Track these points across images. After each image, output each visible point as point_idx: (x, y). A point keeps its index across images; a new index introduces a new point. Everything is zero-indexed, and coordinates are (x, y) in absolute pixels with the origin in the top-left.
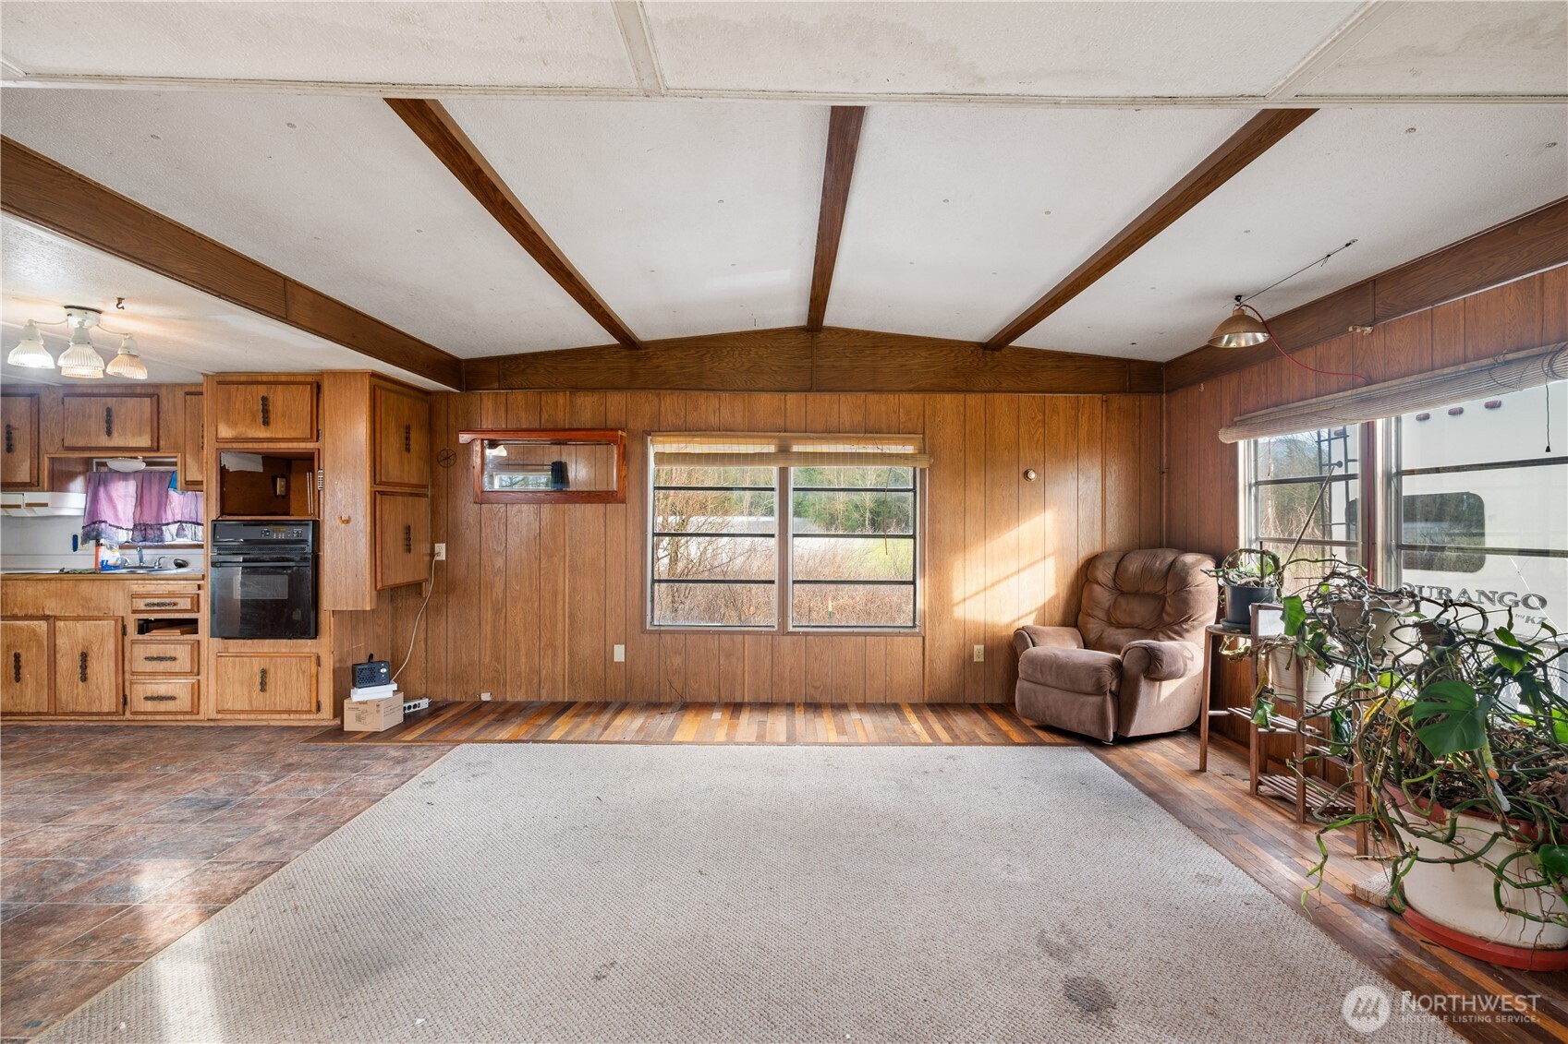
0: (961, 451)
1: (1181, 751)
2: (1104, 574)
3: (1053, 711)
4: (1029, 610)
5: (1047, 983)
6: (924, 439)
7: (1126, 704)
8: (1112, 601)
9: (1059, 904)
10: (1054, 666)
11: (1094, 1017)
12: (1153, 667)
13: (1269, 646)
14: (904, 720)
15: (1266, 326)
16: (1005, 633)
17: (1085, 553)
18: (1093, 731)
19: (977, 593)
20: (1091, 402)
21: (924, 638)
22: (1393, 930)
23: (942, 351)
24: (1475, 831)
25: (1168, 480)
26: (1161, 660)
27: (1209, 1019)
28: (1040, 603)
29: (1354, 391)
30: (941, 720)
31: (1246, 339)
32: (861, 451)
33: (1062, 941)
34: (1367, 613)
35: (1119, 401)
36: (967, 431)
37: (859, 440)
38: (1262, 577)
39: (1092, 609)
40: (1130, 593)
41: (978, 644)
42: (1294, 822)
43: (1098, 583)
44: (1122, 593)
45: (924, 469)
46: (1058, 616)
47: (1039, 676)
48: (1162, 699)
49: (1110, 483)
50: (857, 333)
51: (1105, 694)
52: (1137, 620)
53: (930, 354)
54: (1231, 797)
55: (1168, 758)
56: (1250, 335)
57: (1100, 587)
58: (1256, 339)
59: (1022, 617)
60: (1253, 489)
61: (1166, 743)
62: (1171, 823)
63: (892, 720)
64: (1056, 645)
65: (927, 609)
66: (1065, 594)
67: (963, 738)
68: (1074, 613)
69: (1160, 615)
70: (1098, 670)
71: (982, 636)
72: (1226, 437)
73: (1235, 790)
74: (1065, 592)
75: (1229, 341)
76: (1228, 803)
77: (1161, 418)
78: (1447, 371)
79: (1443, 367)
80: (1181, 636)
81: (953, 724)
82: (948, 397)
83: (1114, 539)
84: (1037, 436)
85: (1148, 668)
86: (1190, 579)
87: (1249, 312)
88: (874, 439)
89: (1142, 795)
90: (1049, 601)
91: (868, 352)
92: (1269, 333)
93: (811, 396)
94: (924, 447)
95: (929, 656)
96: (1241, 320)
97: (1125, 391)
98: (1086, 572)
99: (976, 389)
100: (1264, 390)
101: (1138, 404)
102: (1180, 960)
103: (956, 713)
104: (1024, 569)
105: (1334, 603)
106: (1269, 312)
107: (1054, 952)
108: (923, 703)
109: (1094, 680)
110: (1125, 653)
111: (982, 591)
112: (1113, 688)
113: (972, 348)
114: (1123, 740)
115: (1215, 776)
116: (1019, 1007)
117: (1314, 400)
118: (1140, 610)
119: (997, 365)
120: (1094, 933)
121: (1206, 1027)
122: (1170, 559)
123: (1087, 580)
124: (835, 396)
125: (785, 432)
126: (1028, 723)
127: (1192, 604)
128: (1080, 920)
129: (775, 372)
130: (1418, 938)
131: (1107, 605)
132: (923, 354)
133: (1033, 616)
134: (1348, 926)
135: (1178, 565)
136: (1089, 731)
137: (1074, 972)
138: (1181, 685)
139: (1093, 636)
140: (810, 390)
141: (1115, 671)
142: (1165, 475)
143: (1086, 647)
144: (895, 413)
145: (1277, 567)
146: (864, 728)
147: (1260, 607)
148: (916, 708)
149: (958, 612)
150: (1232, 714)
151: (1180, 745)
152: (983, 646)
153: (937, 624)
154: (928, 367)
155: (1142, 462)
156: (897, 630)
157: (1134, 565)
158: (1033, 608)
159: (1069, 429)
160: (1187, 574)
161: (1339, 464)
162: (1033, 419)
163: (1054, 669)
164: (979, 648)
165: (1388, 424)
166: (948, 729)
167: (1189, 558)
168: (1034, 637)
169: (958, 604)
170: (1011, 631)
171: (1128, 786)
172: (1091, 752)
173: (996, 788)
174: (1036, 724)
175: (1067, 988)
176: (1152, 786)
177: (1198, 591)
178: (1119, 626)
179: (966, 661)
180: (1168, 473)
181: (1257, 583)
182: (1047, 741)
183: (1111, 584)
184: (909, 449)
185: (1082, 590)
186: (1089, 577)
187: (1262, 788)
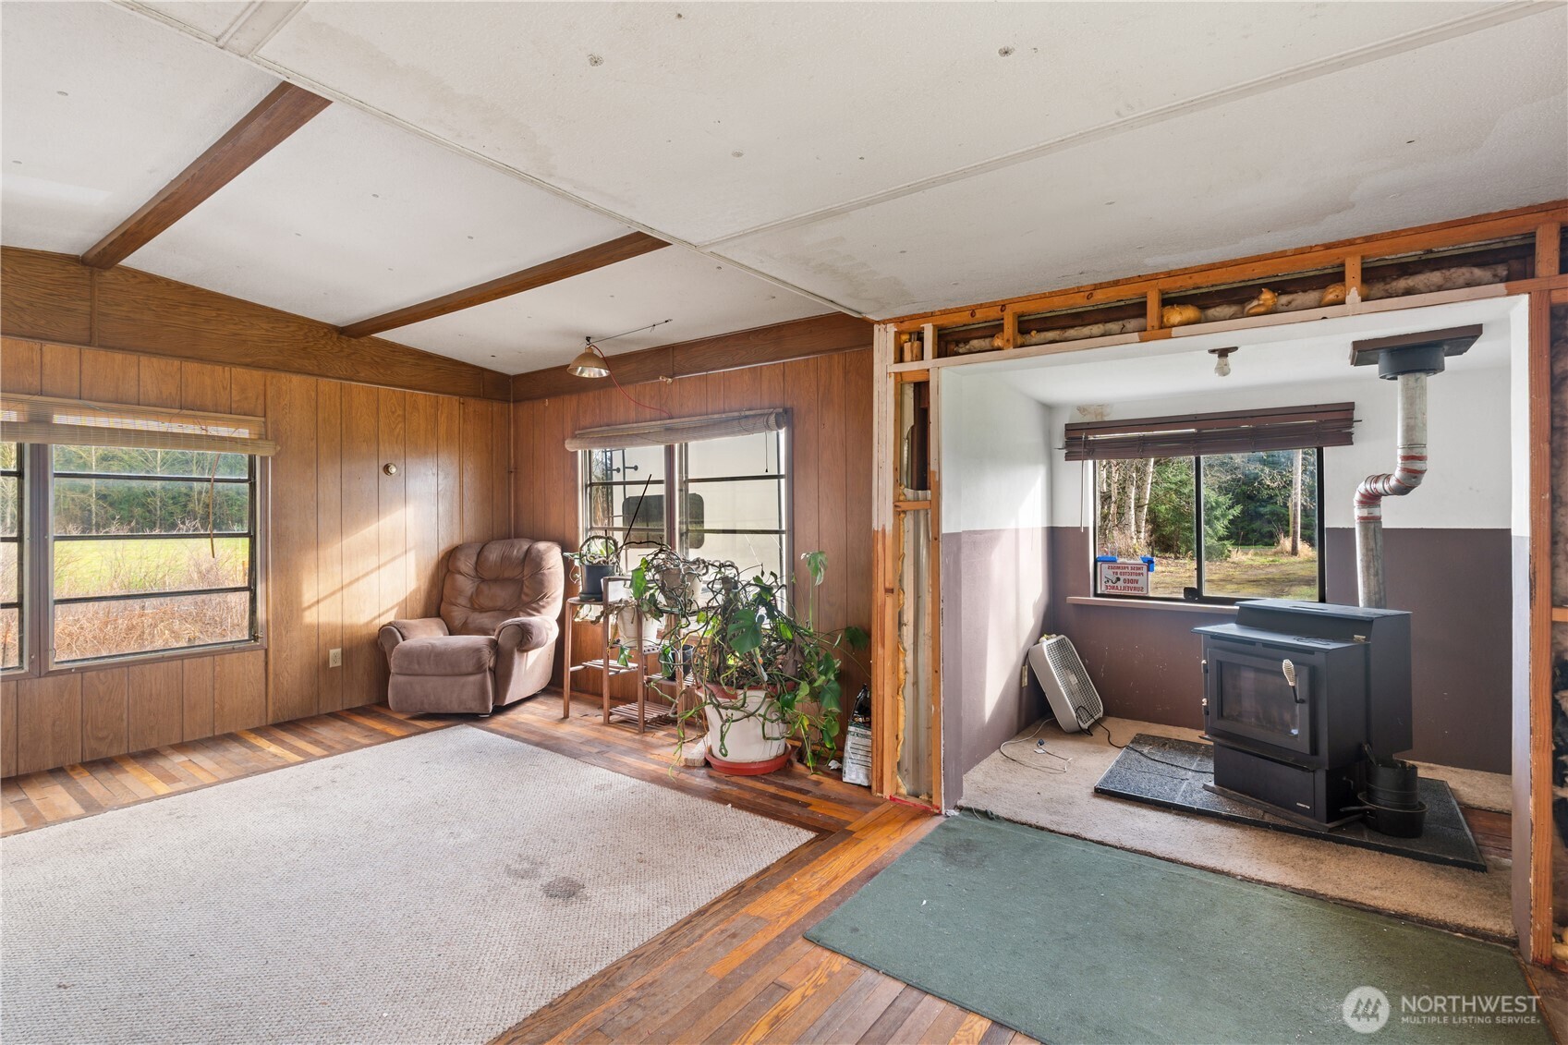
0: (312, 439)
1: (544, 708)
2: (466, 564)
3: (432, 698)
4: (389, 606)
5: (530, 897)
6: (265, 423)
7: (502, 675)
8: (474, 589)
9: (509, 843)
10: (432, 655)
11: (574, 899)
12: (524, 638)
13: (618, 608)
14: (252, 747)
15: (607, 362)
16: (364, 632)
17: (444, 546)
18: (474, 706)
19: (333, 593)
20: (450, 404)
21: (266, 651)
22: (711, 777)
23: (288, 326)
24: (755, 698)
25: (516, 478)
26: (532, 633)
27: (642, 865)
28: (402, 597)
29: (662, 422)
30: (302, 736)
31: (593, 372)
32: (175, 430)
33: (526, 865)
34: (684, 576)
35: (474, 405)
36: (320, 419)
37: (171, 417)
38: (608, 557)
39: (456, 598)
40: (490, 580)
41: (335, 648)
42: (637, 734)
43: (460, 573)
44: (483, 580)
45: (267, 458)
46: (419, 609)
47: (416, 667)
48: (528, 668)
49: (466, 479)
50: (168, 283)
51: (485, 671)
52: (499, 603)
53: (272, 328)
54: (593, 730)
55: (538, 715)
56: (597, 370)
57: (462, 577)
58: (601, 374)
59: (383, 613)
60: (589, 489)
61: (529, 705)
62: (561, 760)
63: (236, 751)
64: (424, 636)
65: (270, 617)
66: (426, 587)
67: (339, 746)
68: (436, 603)
69: (520, 597)
70: (478, 650)
71: (339, 638)
72: (570, 446)
73: (593, 724)
74: (427, 584)
75: (582, 372)
76: (592, 734)
77: (509, 423)
78: (716, 416)
79: (712, 414)
80: (539, 612)
81: (319, 738)
82: (296, 380)
83: (470, 532)
84: (398, 430)
85: (521, 641)
86: (544, 563)
87: (596, 352)
88: (195, 417)
89: (531, 747)
90: (411, 593)
91: (184, 309)
92: (609, 370)
93: (89, 353)
94: (266, 431)
95: (275, 670)
96: (588, 357)
97: (480, 397)
98: (447, 563)
99: (330, 375)
100: (598, 411)
101: (490, 409)
102: (609, 842)
103: (314, 725)
104: (385, 564)
105: (664, 571)
106: (609, 351)
107: (523, 875)
108: (267, 726)
109: (474, 660)
110: (500, 632)
111: (338, 590)
112: (491, 665)
113: (326, 330)
114: (500, 709)
115: (576, 719)
116: (519, 920)
117: (635, 425)
118: (502, 594)
119: (354, 353)
120: (546, 851)
121: (643, 870)
122: (525, 547)
123: (448, 570)
124: (133, 358)
125: (41, 395)
126: (401, 717)
127: (546, 584)
128: (532, 846)
129: (22, 309)
130: (723, 776)
131: (469, 593)
132: (264, 326)
133: (395, 611)
134: (690, 783)
135: (534, 552)
136: (471, 708)
137: (546, 880)
138: (541, 653)
139: (458, 623)
140: (89, 343)
141: (492, 649)
142: (513, 474)
143: (451, 633)
144: (224, 388)
145: (616, 549)
146: (201, 768)
147: (609, 580)
148: (261, 731)
149: (310, 617)
150: (586, 667)
151: (541, 703)
152: (340, 650)
153: (284, 633)
154: (270, 342)
155: (494, 462)
156: (230, 646)
157: (494, 554)
158: (395, 603)
159: (429, 427)
160: (542, 559)
161: (618, 470)
162: (393, 413)
163: (432, 658)
164: (335, 653)
165: (681, 446)
166: (316, 743)
167: (542, 546)
168: (403, 631)
169: (309, 607)
170: (375, 628)
171: (517, 744)
172: (474, 726)
173: (402, 779)
174: (409, 716)
175: (547, 892)
176: (535, 738)
177: (550, 573)
178: (482, 610)
179: (322, 667)
180: (516, 473)
181: (604, 562)
182: (429, 728)
183: (473, 573)
184: (244, 433)
185: (444, 580)
186: (450, 568)
187: (611, 718)
